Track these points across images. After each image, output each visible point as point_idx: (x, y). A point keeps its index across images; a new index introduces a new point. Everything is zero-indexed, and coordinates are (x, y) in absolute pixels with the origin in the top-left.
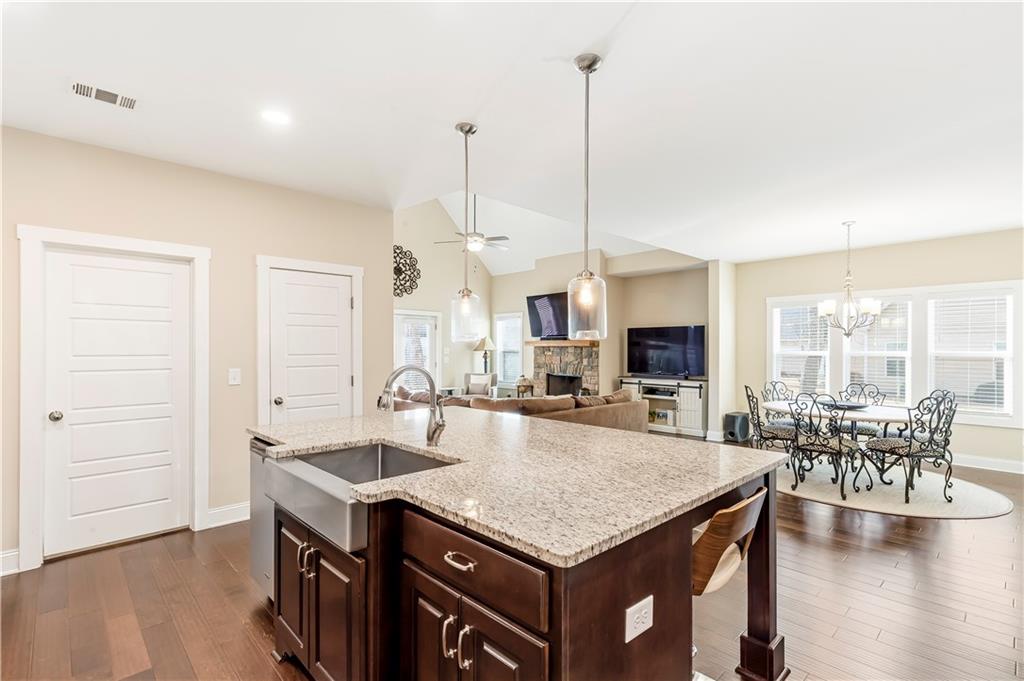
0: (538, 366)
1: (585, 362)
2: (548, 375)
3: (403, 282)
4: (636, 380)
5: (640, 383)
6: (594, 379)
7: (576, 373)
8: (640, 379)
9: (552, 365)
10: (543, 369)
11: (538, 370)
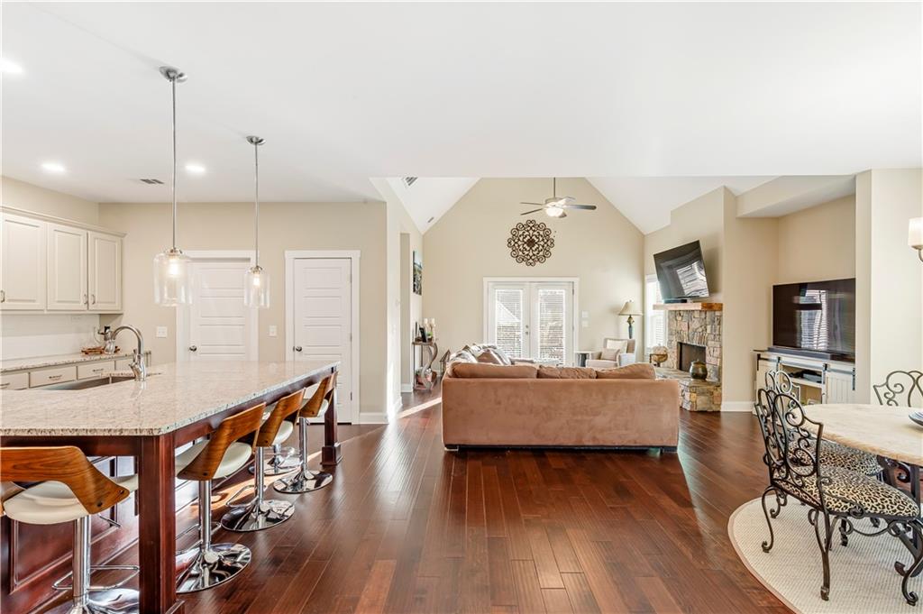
0: (671, 333)
1: (708, 329)
2: (681, 344)
3: (535, 253)
4: (775, 356)
5: (779, 361)
6: (717, 350)
7: (701, 342)
8: (779, 356)
9: (682, 332)
10: (675, 336)
11: (671, 337)
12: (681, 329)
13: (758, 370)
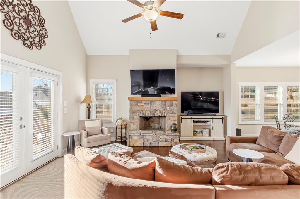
0: (133, 112)
1: (168, 109)
2: (141, 117)
4: (190, 117)
5: (192, 118)
6: (174, 118)
7: (162, 115)
8: (192, 116)
9: (144, 111)
10: (137, 114)
11: (133, 115)
12: (143, 110)
13: (182, 123)
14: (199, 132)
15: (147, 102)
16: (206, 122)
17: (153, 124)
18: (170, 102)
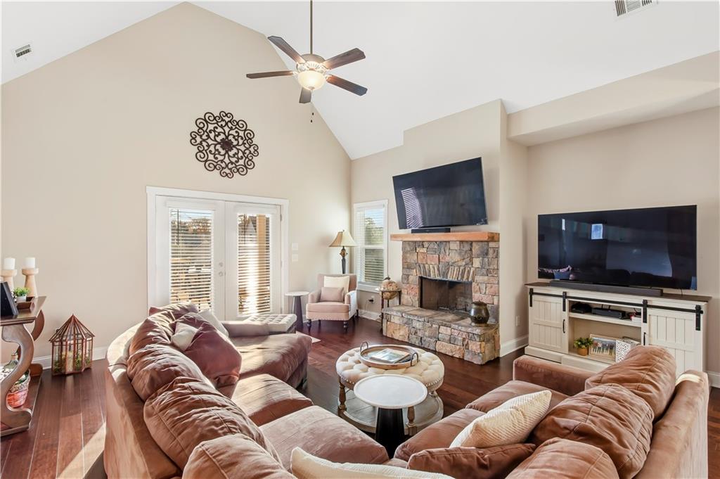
0: (407, 266)
1: (477, 263)
2: (421, 278)
3: (233, 160)
4: (559, 291)
5: (565, 296)
6: (491, 287)
7: (463, 277)
8: (565, 290)
9: (426, 266)
10: (415, 270)
11: (407, 272)
12: (424, 263)
13: (531, 306)
14: (604, 346)
15: (432, 246)
16: (626, 315)
17: (462, 299)
18: (480, 244)
